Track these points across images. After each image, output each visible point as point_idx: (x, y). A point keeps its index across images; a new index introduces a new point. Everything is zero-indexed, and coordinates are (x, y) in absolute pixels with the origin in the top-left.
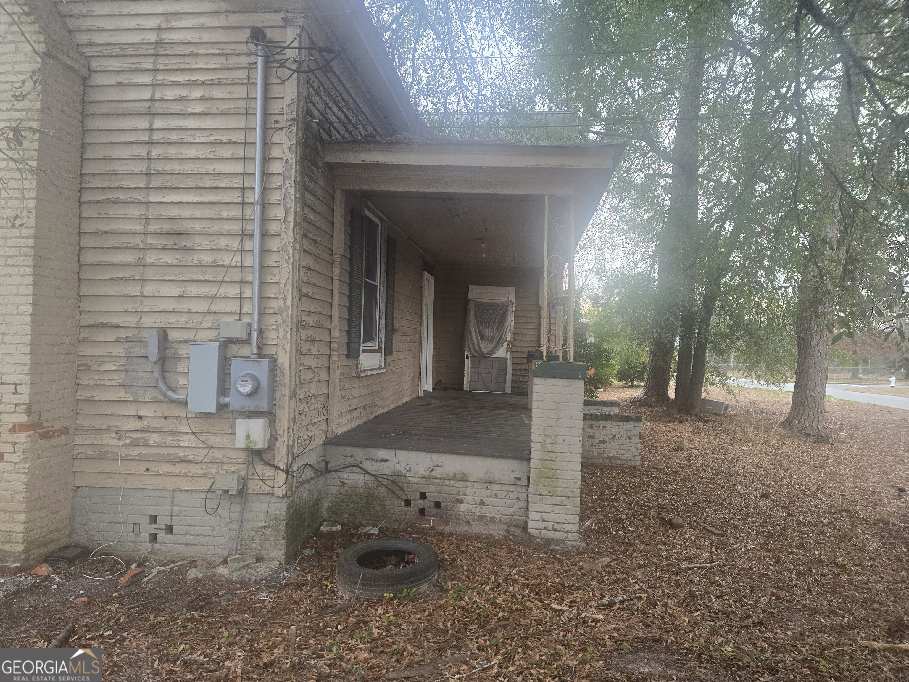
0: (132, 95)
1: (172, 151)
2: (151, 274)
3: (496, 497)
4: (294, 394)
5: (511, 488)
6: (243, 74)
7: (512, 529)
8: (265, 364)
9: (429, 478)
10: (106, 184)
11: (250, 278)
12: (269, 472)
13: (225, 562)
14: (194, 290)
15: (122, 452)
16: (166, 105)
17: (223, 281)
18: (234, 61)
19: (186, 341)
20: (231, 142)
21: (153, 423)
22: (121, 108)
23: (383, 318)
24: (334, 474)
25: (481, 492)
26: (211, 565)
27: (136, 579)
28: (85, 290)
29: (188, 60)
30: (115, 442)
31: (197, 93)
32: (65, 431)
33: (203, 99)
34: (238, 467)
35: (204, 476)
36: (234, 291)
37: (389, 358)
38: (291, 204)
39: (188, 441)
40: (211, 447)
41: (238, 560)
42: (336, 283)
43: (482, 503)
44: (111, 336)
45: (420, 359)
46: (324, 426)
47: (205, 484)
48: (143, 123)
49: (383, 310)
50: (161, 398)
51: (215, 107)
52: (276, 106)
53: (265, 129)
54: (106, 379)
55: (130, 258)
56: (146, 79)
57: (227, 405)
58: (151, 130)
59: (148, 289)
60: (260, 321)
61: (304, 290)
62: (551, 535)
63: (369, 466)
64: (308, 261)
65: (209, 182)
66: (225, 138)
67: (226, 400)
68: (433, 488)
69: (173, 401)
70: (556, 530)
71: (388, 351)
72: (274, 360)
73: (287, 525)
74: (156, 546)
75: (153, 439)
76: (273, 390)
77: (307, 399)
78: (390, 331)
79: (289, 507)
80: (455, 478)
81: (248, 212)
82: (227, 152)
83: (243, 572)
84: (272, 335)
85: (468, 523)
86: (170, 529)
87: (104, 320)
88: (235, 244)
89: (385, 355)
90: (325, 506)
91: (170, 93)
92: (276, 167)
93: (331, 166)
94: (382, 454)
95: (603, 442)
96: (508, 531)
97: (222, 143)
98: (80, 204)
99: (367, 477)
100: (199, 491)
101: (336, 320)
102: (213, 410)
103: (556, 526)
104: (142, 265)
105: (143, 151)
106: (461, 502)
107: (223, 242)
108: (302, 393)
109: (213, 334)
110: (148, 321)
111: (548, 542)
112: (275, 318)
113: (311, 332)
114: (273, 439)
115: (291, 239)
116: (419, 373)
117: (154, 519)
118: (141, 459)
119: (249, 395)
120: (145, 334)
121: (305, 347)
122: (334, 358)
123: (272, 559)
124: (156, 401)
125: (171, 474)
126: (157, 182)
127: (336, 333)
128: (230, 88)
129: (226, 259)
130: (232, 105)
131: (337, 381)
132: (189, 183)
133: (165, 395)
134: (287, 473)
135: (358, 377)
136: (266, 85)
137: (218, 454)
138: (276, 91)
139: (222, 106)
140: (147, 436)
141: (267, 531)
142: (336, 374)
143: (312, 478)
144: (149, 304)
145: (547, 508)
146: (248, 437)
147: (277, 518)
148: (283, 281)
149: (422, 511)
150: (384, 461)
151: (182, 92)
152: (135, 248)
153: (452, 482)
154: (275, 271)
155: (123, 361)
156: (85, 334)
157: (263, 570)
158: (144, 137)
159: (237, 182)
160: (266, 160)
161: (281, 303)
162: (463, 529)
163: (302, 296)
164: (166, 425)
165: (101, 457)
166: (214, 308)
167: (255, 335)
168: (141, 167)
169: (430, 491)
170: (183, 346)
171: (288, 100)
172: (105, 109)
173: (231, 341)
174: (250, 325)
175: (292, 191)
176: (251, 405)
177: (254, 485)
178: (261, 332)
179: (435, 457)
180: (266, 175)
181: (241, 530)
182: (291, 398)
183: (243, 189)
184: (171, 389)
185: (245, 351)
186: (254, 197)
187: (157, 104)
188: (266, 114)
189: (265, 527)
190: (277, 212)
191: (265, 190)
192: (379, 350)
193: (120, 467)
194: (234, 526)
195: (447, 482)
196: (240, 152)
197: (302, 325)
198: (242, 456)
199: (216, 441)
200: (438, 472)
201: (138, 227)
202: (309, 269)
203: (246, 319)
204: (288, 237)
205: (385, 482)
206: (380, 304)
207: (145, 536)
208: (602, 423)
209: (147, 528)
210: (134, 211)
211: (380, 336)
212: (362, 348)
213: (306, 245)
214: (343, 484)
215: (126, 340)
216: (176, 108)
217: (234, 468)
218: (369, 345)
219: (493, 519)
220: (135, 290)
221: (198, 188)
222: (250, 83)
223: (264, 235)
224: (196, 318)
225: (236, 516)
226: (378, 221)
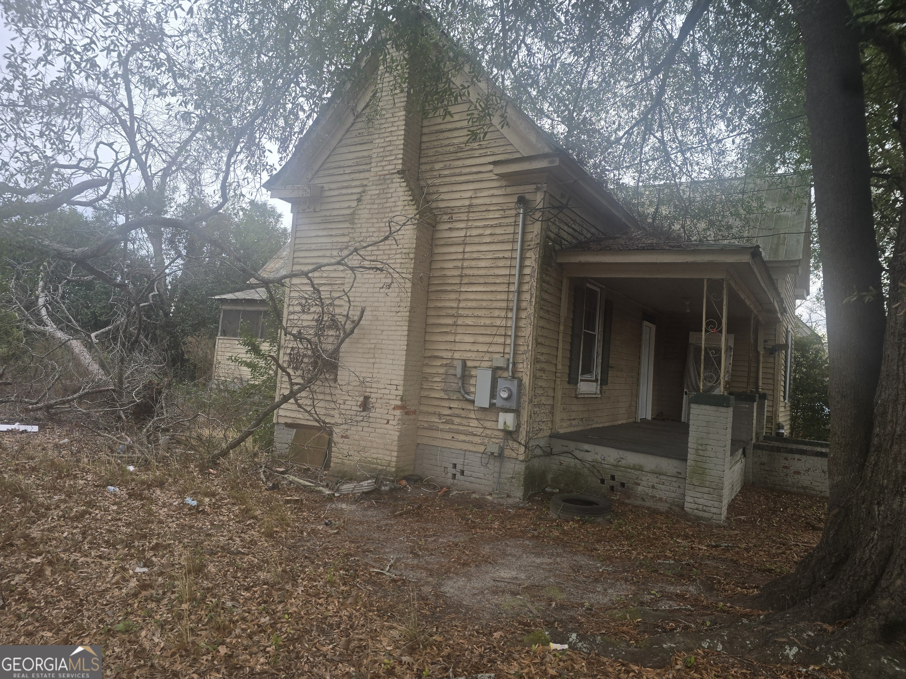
0: (455, 234)
1: (473, 263)
2: (460, 330)
3: (663, 484)
4: (531, 401)
5: (674, 479)
6: (512, 220)
7: (674, 507)
8: (516, 382)
9: (617, 466)
10: (441, 282)
11: (509, 333)
12: (515, 445)
13: (490, 494)
14: (481, 339)
15: (441, 426)
16: (472, 238)
17: (496, 335)
18: (508, 213)
19: (475, 367)
20: (504, 258)
21: (457, 412)
22: (450, 241)
23: (600, 357)
24: (555, 457)
25: (653, 479)
26: (484, 494)
27: (447, 493)
28: (428, 338)
29: (484, 214)
30: (437, 420)
31: (488, 232)
32: (414, 412)
33: (491, 234)
34: (499, 440)
35: (481, 444)
36: (501, 340)
37: (604, 387)
38: (534, 292)
39: (474, 423)
40: (485, 428)
41: (497, 494)
42: (561, 335)
43: (653, 487)
44: (439, 363)
45: (638, 391)
46: (550, 425)
47: (481, 449)
48: (460, 249)
49: (600, 351)
50: (461, 398)
51: (496, 239)
52: (529, 237)
53: (522, 250)
54: (435, 386)
55: (450, 321)
56: (462, 225)
57: (494, 404)
58: (464, 252)
59: (458, 338)
60: (514, 358)
61: (539, 340)
62: (701, 514)
63: (577, 453)
64: (542, 323)
65: (491, 280)
66: (501, 255)
67: (495, 401)
68: (620, 473)
69: (467, 400)
70: (705, 511)
71: (604, 382)
72: (520, 380)
73: (525, 479)
74: (455, 481)
75: (457, 420)
76: (519, 397)
77: (539, 405)
78: (606, 368)
79: (527, 468)
80: (634, 468)
81: (511, 296)
82: (501, 263)
83: (500, 500)
84: (520, 366)
85: (643, 500)
86: (462, 473)
87: (436, 354)
88: (503, 314)
89: (601, 384)
90: (550, 476)
91: (475, 232)
92: (527, 271)
93: (561, 264)
94: (586, 447)
95: (798, 473)
96: (670, 508)
97: (499, 258)
98: (428, 292)
99: (576, 461)
100: (478, 452)
101: (560, 358)
102: (487, 406)
103: (705, 508)
104: (455, 325)
105: (459, 264)
106: (639, 485)
107: (496, 313)
108: (536, 401)
109: (488, 364)
110: (457, 355)
111: (698, 518)
112: (522, 356)
113: (543, 365)
114: (518, 426)
115: (533, 311)
116: (637, 402)
117: (455, 466)
118: (450, 431)
119: (506, 399)
120: (455, 362)
121: (539, 374)
122: (558, 382)
123: (516, 497)
124: (459, 400)
125: (464, 441)
126: (465, 280)
127: (559, 367)
128: (505, 228)
129: (498, 322)
130: (506, 237)
131: (560, 398)
132: (481, 280)
133: (463, 396)
134: (526, 447)
135: (577, 398)
136: (524, 225)
137: (489, 432)
138: (529, 228)
139: (501, 238)
140: (454, 418)
141: (514, 480)
142: (559, 394)
143: (541, 456)
144: (458, 347)
145: (698, 495)
146: (505, 423)
147: (519, 473)
148: (527, 335)
149: (612, 488)
150: (587, 451)
151: (480, 231)
152: (453, 316)
153: (632, 471)
154: (523, 329)
155: (444, 376)
156: (426, 361)
157: (510, 501)
158: (460, 256)
159: (506, 280)
160: (522, 267)
161: (526, 348)
162: (639, 502)
163: (538, 343)
164: (463, 413)
165: (430, 428)
166: (490, 350)
167: (511, 365)
168: (457, 272)
169: (617, 474)
170: (474, 370)
171: (535, 233)
172: (442, 242)
173: (498, 368)
174: (508, 360)
175: (535, 284)
176: (507, 405)
177: (507, 452)
178: (514, 364)
179: (621, 452)
180: (521, 275)
181: (500, 477)
182: (529, 403)
183: (509, 284)
184: (466, 393)
185: (505, 374)
186: (513, 288)
187: (468, 238)
188: (523, 242)
189: (512, 478)
190: (526, 296)
191: (520, 284)
192: (596, 381)
193: (439, 435)
194: (496, 475)
195: (629, 470)
196: (508, 263)
197: (536, 361)
198: (501, 434)
199: (488, 424)
200: (623, 463)
201: (455, 305)
202: (543, 328)
203: (507, 356)
204: (531, 310)
205: (588, 465)
206: (598, 348)
207: (450, 475)
208: (797, 456)
209: (451, 471)
210: (453, 296)
211: (597, 371)
212: (580, 378)
213: (542, 314)
214: (561, 464)
215: (446, 365)
216: (477, 240)
217: (497, 441)
218: (587, 377)
219: (661, 499)
220: (451, 338)
221: (485, 283)
222: (516, 225)
223: (519, 309)
224: (482, 354)
225: (497, 469)
226: (598, 290)
